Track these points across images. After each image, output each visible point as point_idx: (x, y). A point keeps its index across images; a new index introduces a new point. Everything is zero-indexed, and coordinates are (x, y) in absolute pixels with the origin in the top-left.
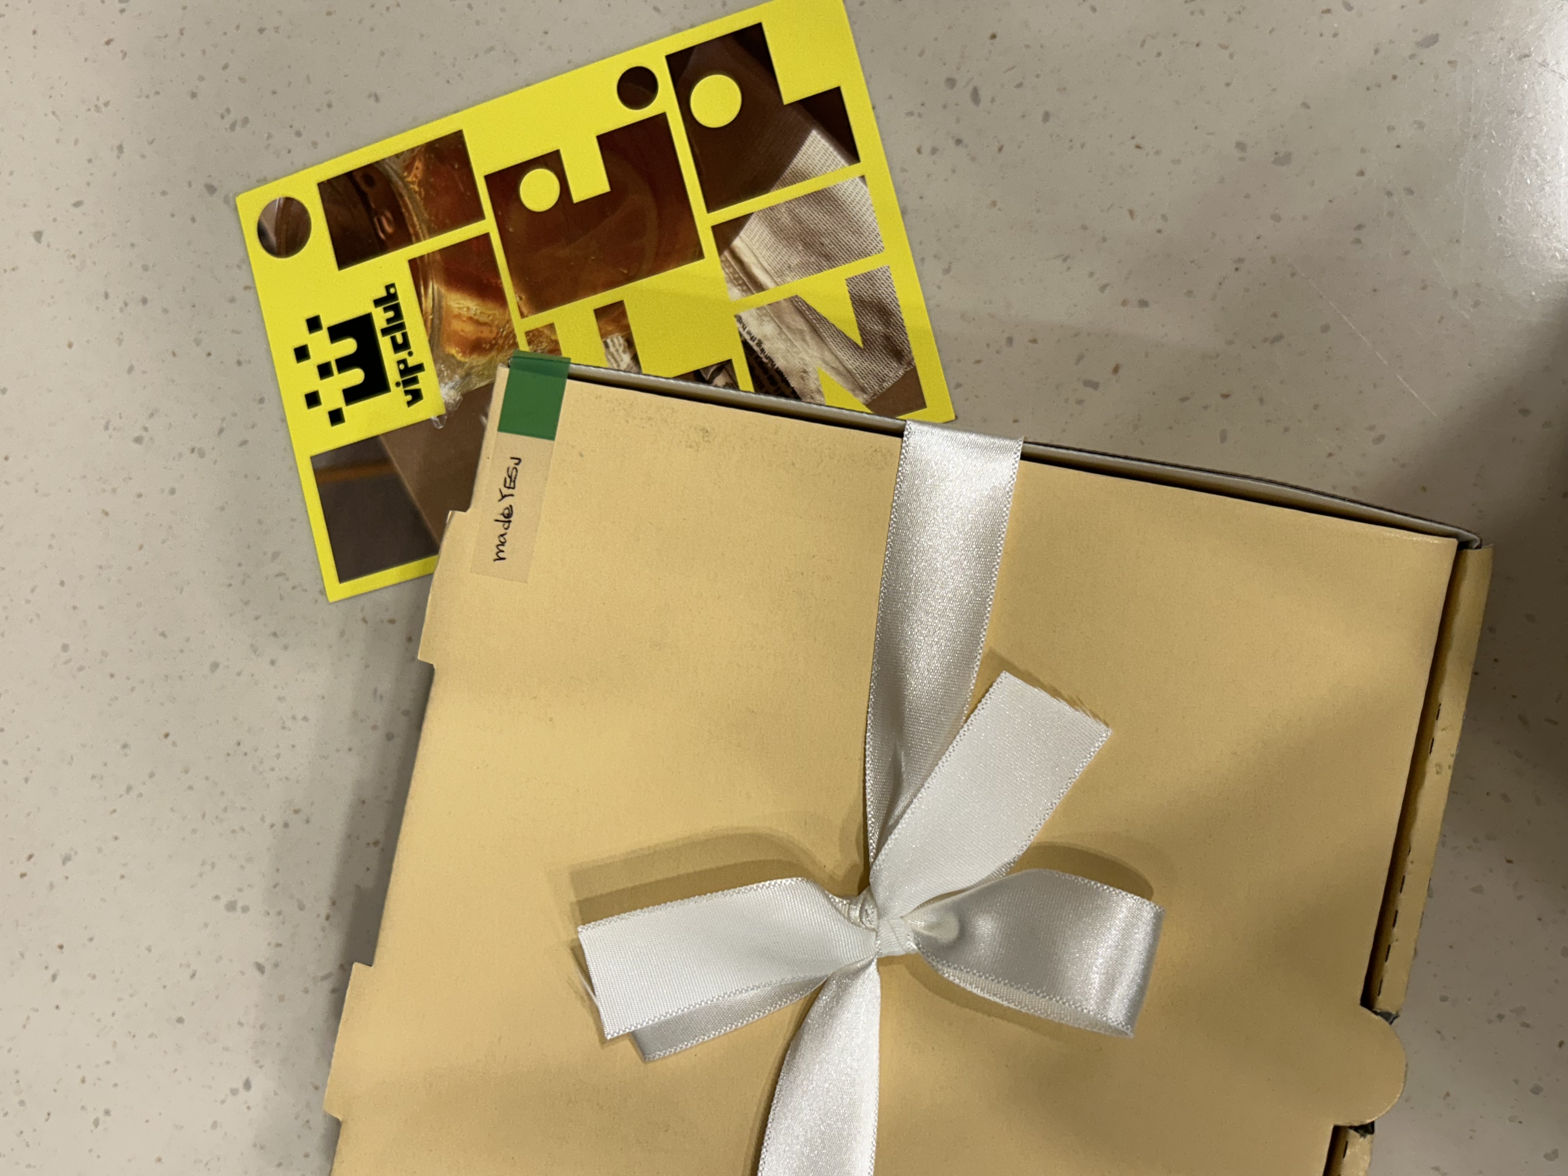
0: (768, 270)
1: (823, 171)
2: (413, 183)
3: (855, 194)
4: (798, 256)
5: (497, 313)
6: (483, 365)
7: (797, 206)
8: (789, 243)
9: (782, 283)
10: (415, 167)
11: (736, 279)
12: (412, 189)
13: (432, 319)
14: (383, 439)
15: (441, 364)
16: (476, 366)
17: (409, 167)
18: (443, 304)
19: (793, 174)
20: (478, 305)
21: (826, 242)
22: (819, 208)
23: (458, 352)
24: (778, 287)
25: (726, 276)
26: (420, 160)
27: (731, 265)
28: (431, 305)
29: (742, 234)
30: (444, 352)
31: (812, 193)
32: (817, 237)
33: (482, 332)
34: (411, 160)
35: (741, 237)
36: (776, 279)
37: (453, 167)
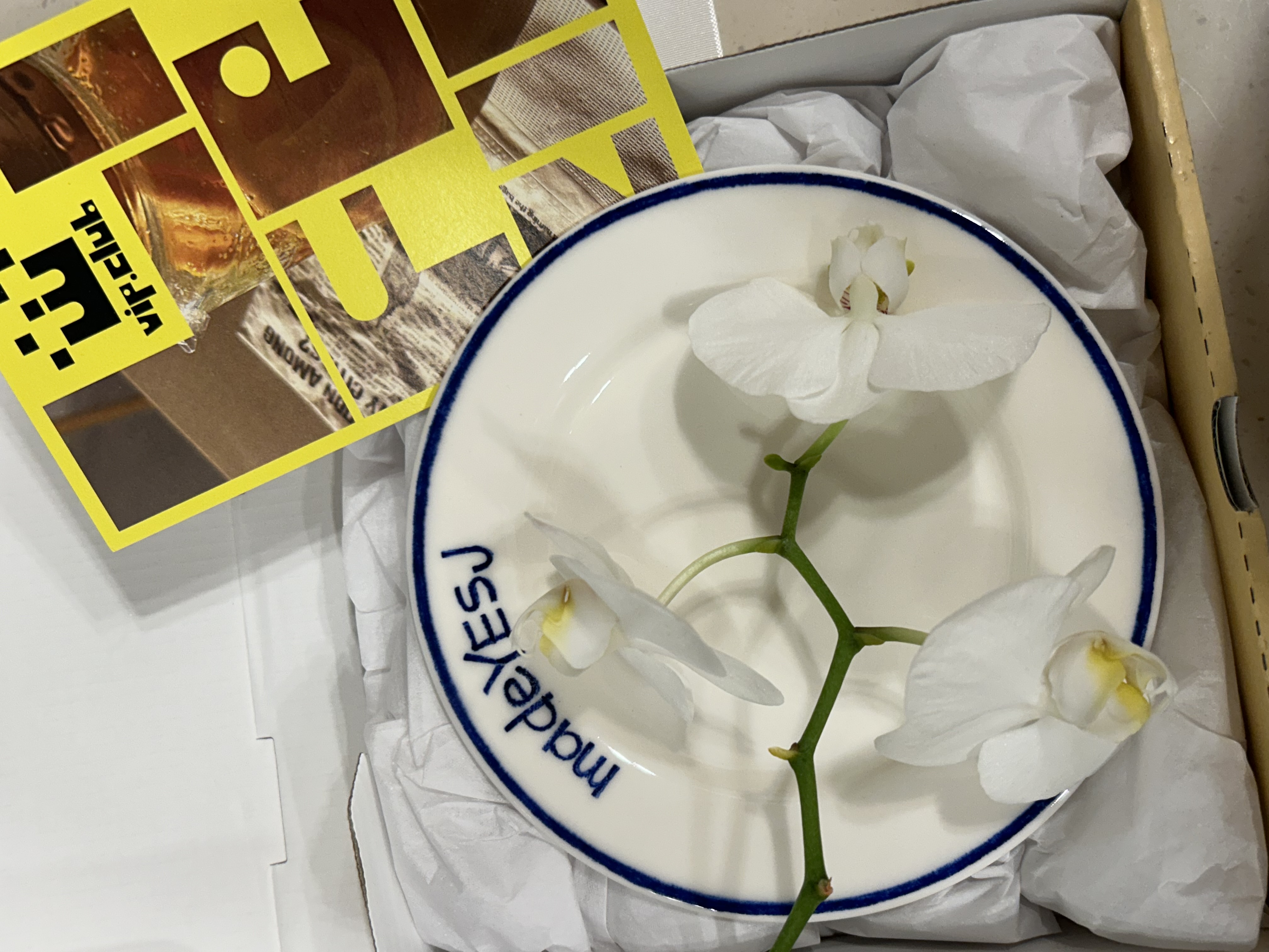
0: (526, 133)
1: (568, 19)
2: (83, 79)
3: (607, 41)
4: (556, 115)
5: (227, 218)
6: (224, 277)
7: (546, 61)
8: (544, 103)
9: (544, 146)
10: (80, 59)
11: (493, 147)
12: (83, 86)
13: (150, 235)
14: (126, 374)
15: (175, 283)
16: (216, 280)
17: (73, 60)
18: (159, 215)
19: (535, 24)
20: (202, 212)
21: (584, 98)
22: (570, 61)
23: (190, 267)
24: (540, 152)
25: (482, 145)
26: (85, 50)
27: (485, 133)
28: (145, 219)
29: (490, 97)
30: (174, 269)
31: (560, 45)
32: (573, 93)
33: (214, 241)
34: (73, 51)
35: (490, 101)
36: (537, 143)
37: (130, 55)
